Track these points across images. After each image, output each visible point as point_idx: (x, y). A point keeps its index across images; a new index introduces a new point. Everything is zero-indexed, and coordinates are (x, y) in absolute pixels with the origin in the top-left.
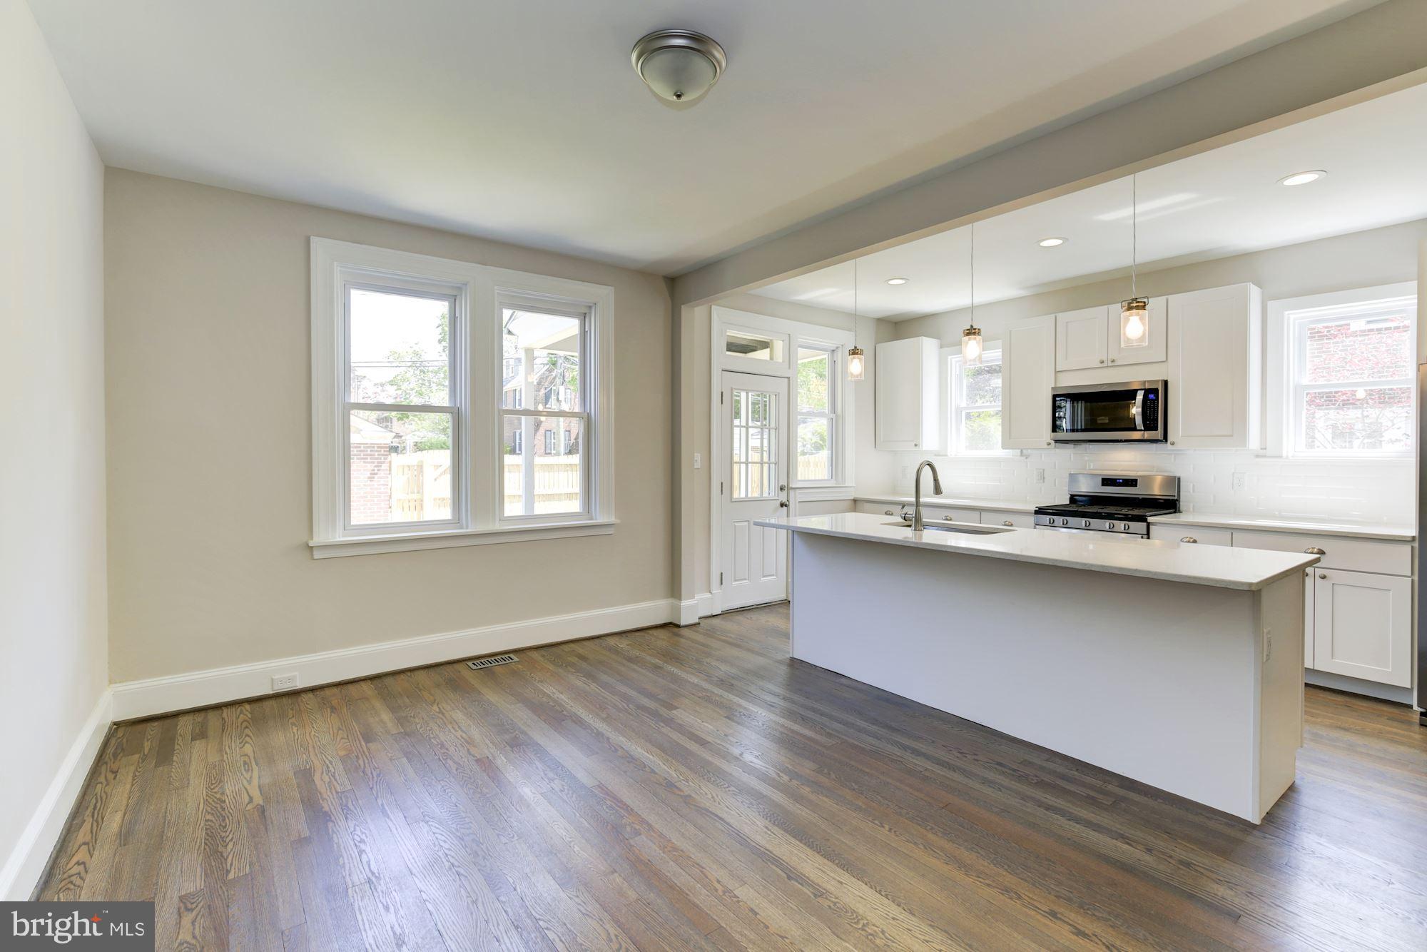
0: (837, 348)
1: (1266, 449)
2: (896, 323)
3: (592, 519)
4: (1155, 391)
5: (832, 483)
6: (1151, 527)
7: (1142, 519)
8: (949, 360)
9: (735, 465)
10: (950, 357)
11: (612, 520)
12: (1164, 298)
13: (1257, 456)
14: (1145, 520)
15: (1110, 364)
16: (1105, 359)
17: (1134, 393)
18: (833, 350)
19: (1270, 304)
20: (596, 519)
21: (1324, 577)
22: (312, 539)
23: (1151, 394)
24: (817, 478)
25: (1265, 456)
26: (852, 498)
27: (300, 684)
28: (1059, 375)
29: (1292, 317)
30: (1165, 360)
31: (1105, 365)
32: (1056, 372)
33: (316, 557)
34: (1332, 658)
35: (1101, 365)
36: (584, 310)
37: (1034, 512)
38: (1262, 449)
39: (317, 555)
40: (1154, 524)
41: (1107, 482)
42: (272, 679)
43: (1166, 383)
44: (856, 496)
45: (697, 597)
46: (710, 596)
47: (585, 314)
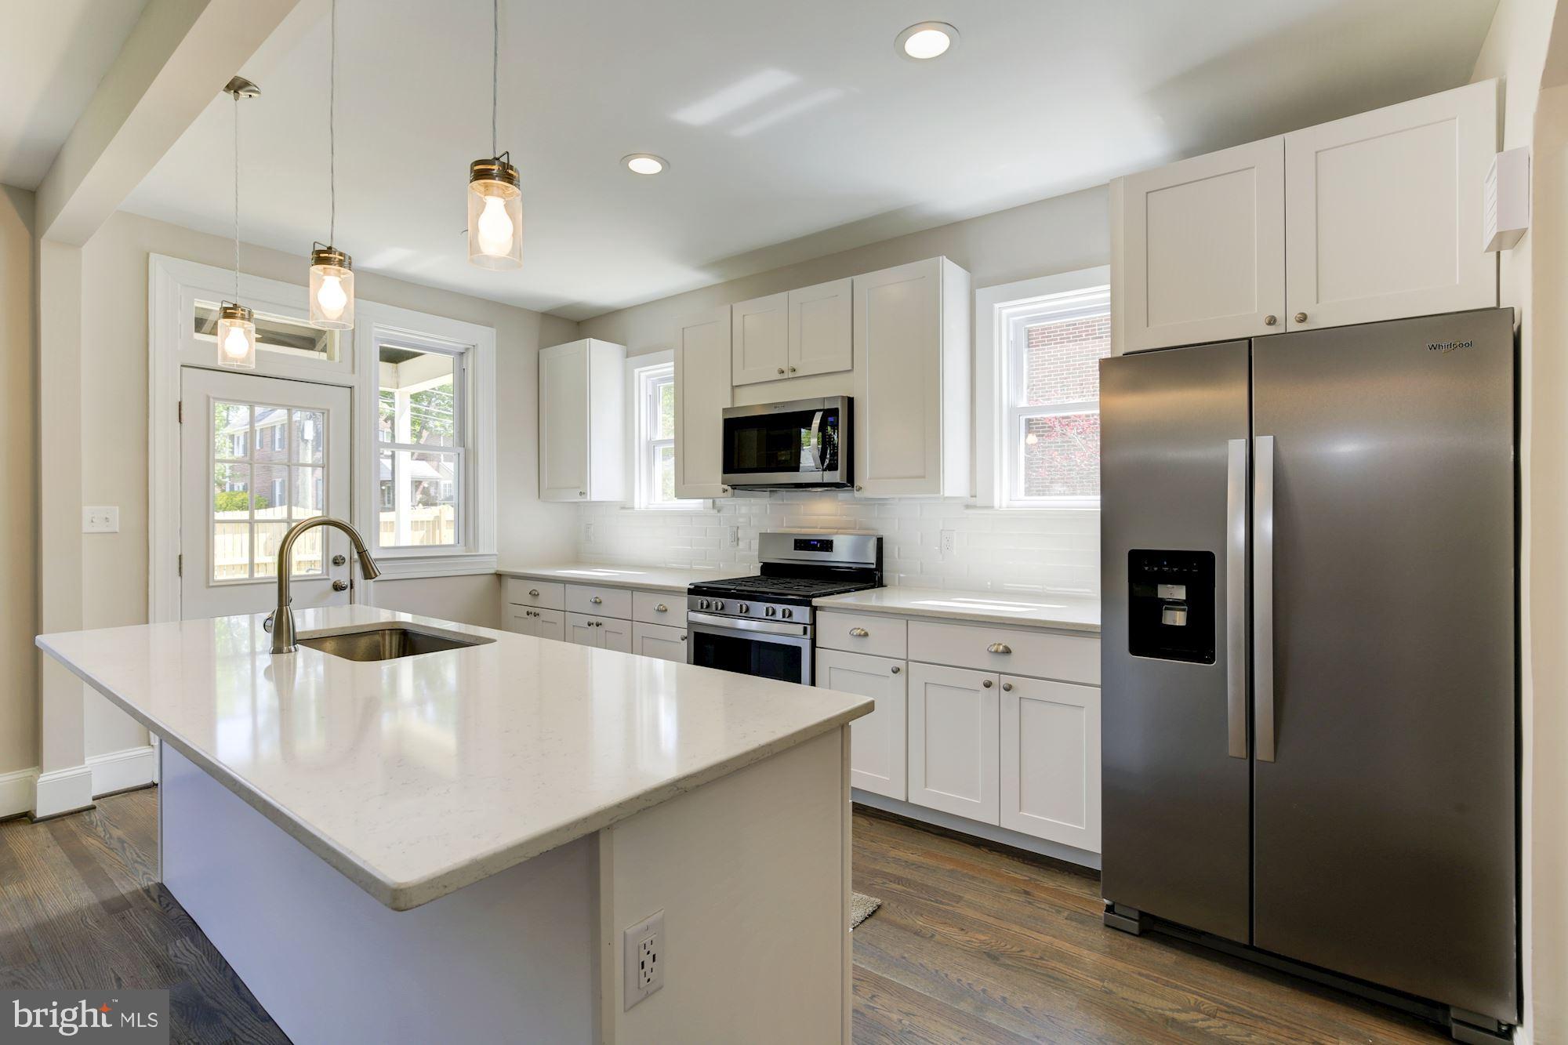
0: (467, 349)
1: (975, 496)
2: (578, 323)
4: (834, 412)
5: (460, 550)
6: (818, 613)
7: (805, 602)
8: (636, 376)
9: (217, 525)
10: (636, 371)
12: (848, 280)
13: (968, 507)
14: (808, 603)
15: (791, 375)
16: (784, 368)
17: (812, 413)
18: (462, 353)
19: (979, 292)
21: (1008, 688)
23: (830, 415)
24: (425, 544)
25: (974, 507)
26: (493, 571)
28: (738, 391)
29: (1005, 312)
30: (850, 368)
31: (785, 376)
32: (733, 388)
34: (1020, 811)
35: (779, 377)
37: (686, 591)
38: (972, 497)
40: (822, 608)
41: (802, 544)
43: (850, 402)
44: (499, 569)
46: (150, 750)
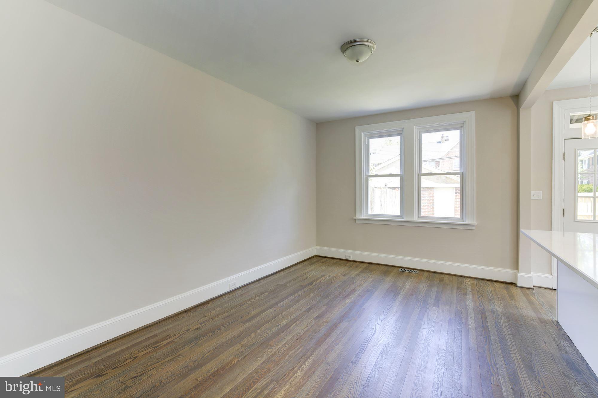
3: (464, 222)
9: (579, 198)
11: (474, 223)
20: (465, 222)
22: (355, 216)
27: (352, 259)
33: (356, 222)
36: (460, 126)
39: (357, 221)
42: (345, 255)
45: (533, 274)
46: (552, 276)
47: (462, 127)
